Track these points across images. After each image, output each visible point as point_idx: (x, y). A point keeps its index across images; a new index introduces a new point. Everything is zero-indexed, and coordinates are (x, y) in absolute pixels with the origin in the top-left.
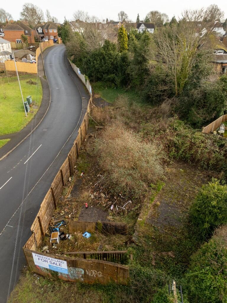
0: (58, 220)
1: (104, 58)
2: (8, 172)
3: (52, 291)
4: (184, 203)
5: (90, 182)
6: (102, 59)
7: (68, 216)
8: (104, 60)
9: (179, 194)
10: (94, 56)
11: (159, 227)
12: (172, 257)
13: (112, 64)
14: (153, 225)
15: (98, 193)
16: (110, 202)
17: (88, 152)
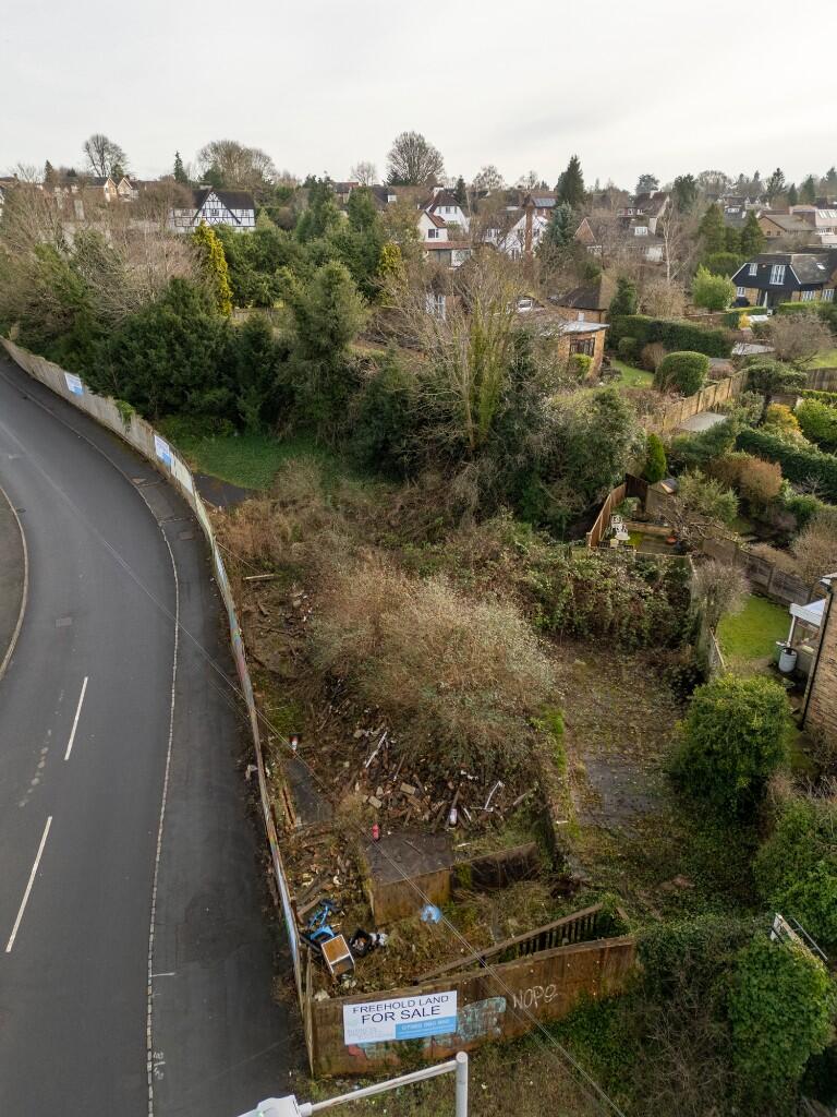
0: (306, 903)
1: (180, 337)
2: (23, 804)
3: (418, 1104)
4: (637, 749)
5: (338, 762)
6: (174, 341)
7: (332, 882)
8: (181, 345)
9: (614, 728)
10: (144, 333)
11: (620, 827)
12: (689, 888)
13: (213, 356)
14: (603, 826)
15: (389, 786)
16: (440, 804)
17: (272, 668)
